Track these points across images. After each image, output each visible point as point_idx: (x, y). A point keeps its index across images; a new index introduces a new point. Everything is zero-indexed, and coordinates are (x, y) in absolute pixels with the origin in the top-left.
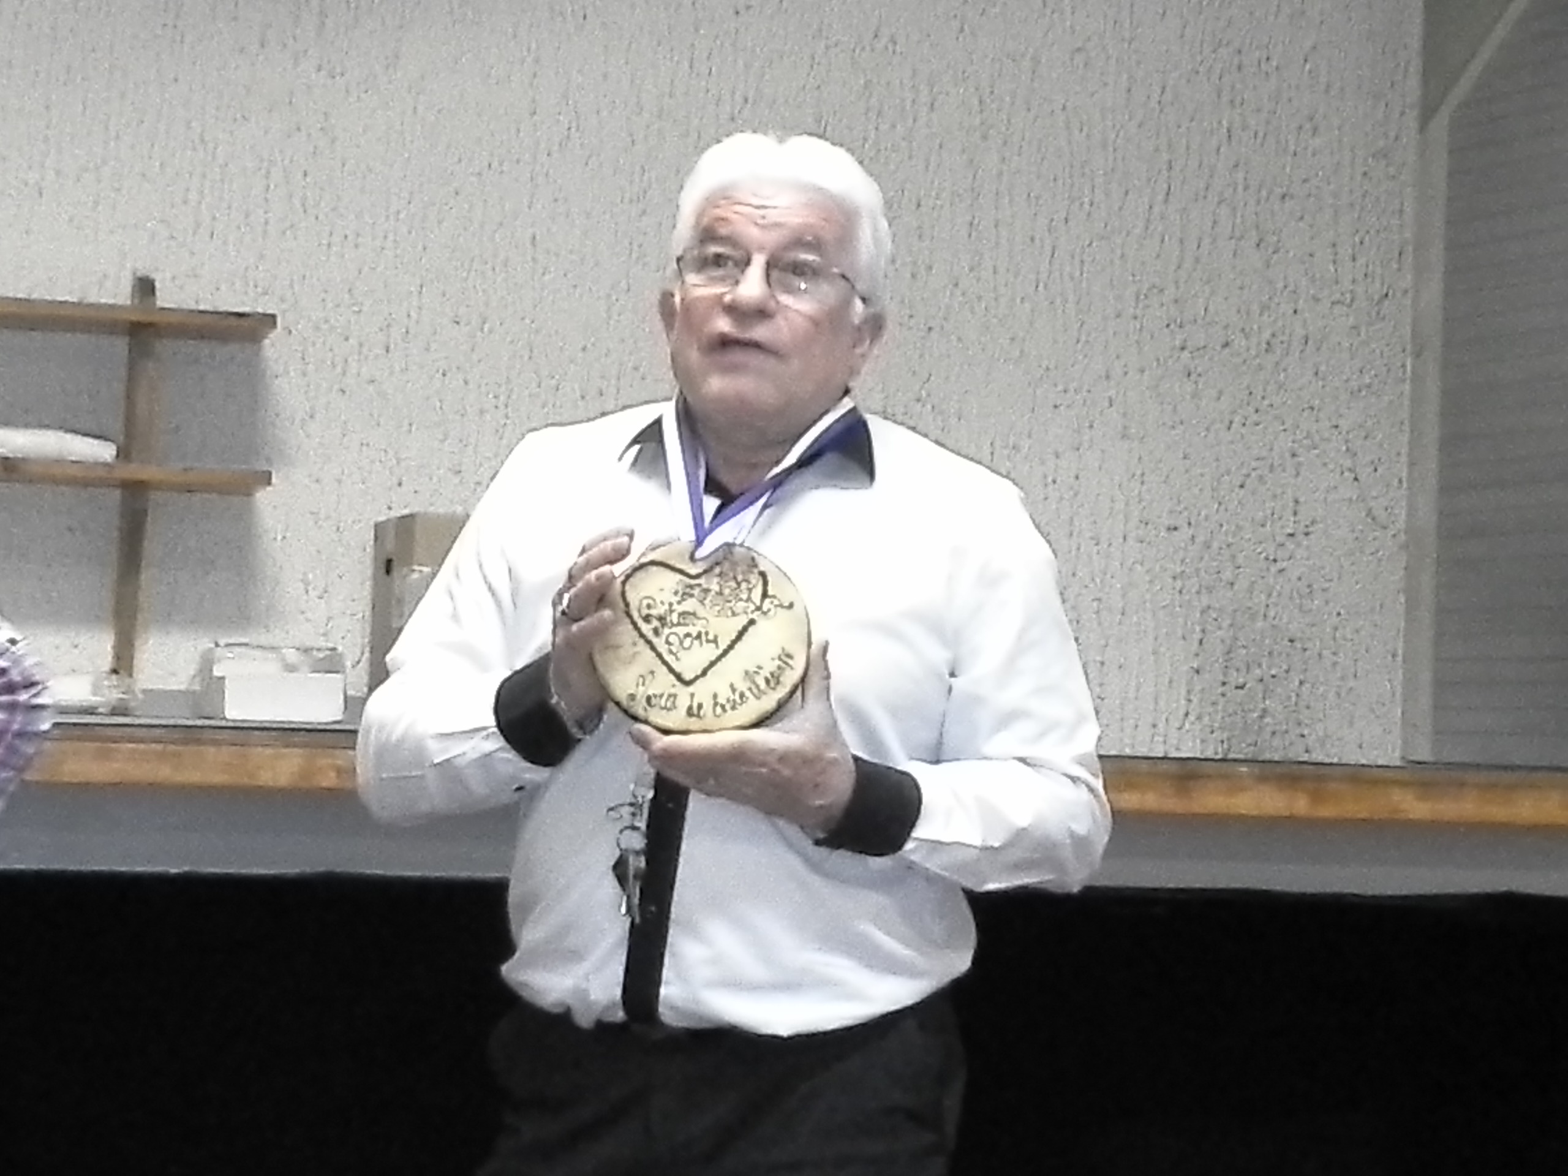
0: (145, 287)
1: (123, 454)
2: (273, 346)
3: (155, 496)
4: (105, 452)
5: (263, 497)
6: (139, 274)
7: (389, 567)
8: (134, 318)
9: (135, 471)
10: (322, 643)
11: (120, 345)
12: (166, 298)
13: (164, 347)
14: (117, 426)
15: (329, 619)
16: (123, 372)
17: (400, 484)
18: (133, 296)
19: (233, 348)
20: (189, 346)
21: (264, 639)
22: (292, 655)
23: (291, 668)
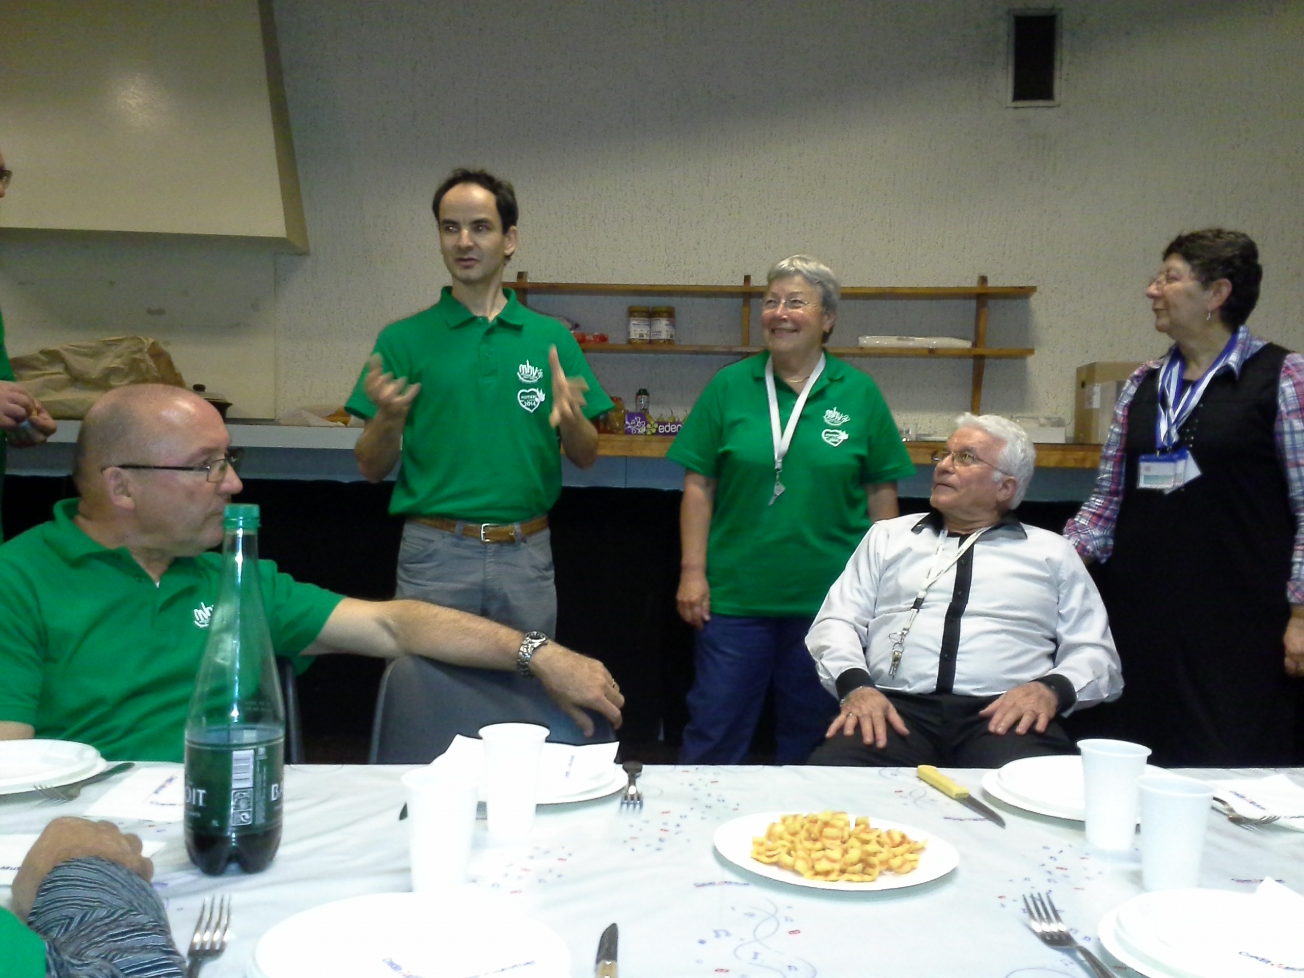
0: (983, 280)
1: (975, 345)
2: (1035, 301)
3: (987, 361)
4: (967, 344)
5: (1031, 360)
6: (981, 275)
7: (1083, 385)
8: (979, 291)
9: (979, 351)
10: (1055, 416)
11: (973, 304)
12: (991, 283)
13: (991, 303)
14: (972, 334)
15: (1058, 406)
16: (974, 313)
18: (978, 282)
19: (1019, 301)
20: (1001, 302)
21: (1030, 414)
22: (1043, 421)
23: (1042, 425)
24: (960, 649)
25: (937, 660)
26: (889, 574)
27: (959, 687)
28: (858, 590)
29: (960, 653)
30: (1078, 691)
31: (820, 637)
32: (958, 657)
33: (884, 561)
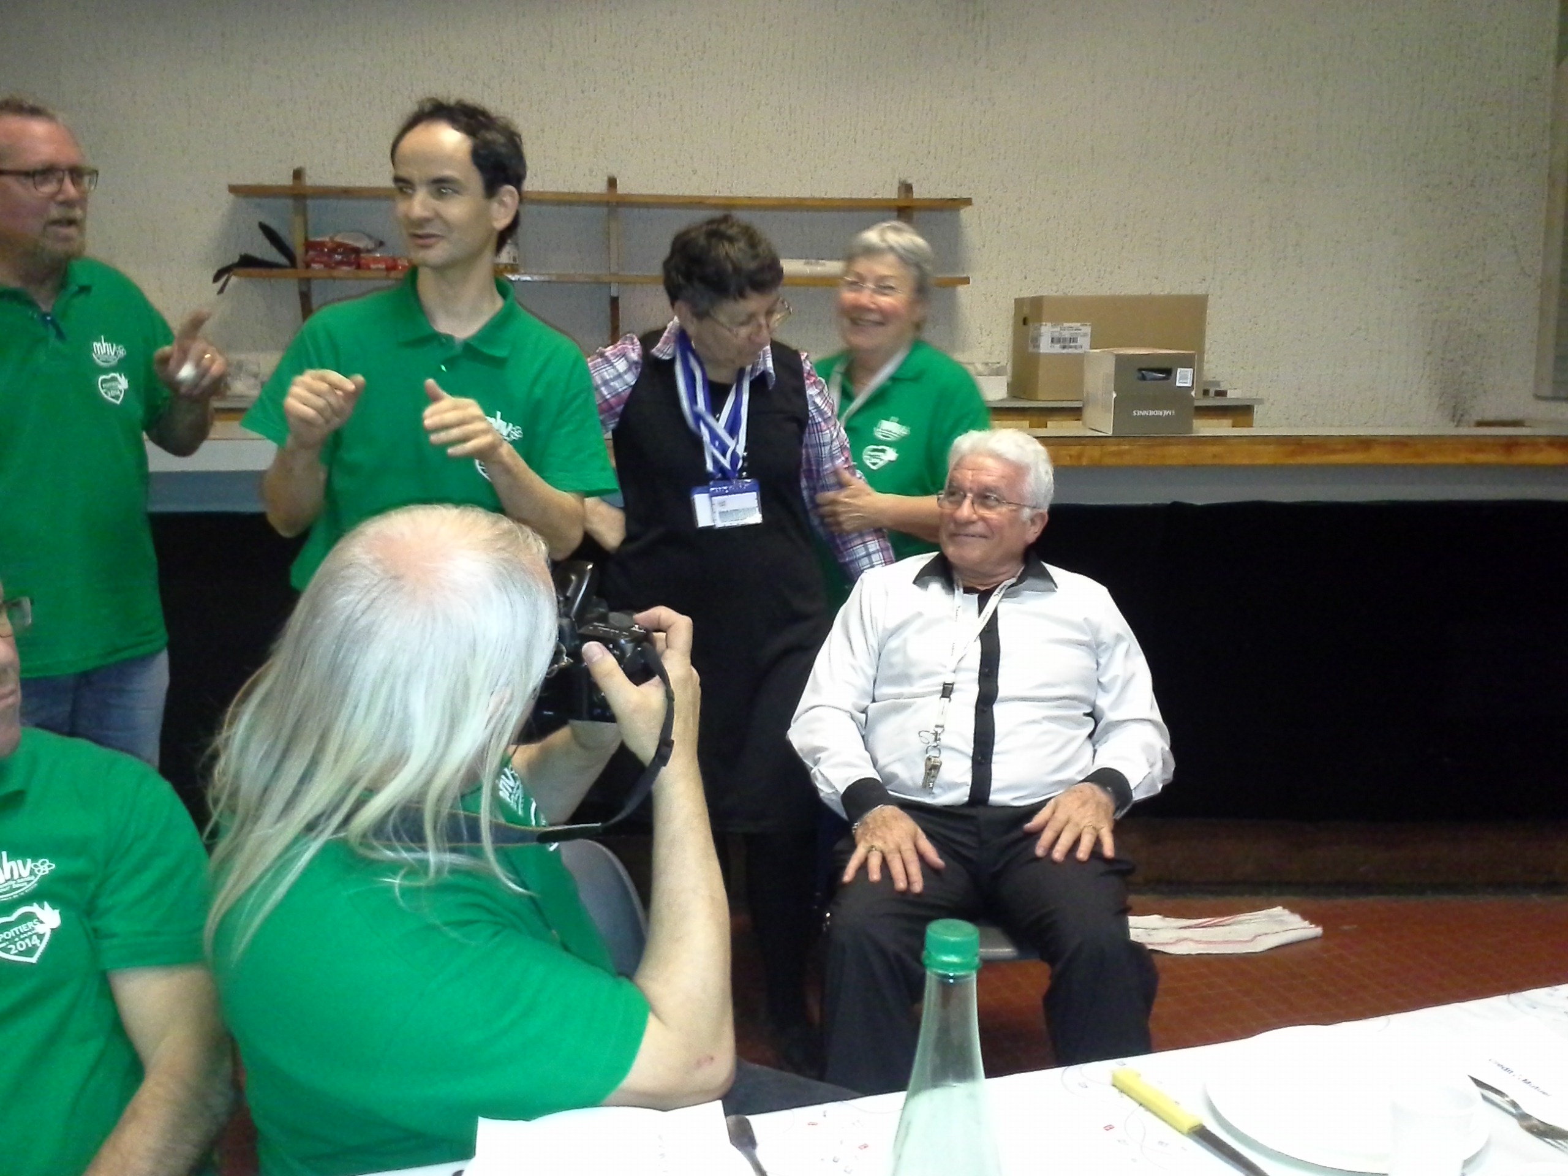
5: (963, 292)
6: (904, 183)
7: (1025, 321)
10: (993, 361)
12: (919, 194)
15: (993, 345)
17: (1026, 278)
19: (947, 214)
20: (926, 216)
24: (996, 749)
25: (968, 763)
26: (893, 644)
27: (997, 797)
28: (854, 668)
29: (998, 753)
30: (1135, 788)
31: (811, 732)
32: (995, 758)
33: (885, 629)
